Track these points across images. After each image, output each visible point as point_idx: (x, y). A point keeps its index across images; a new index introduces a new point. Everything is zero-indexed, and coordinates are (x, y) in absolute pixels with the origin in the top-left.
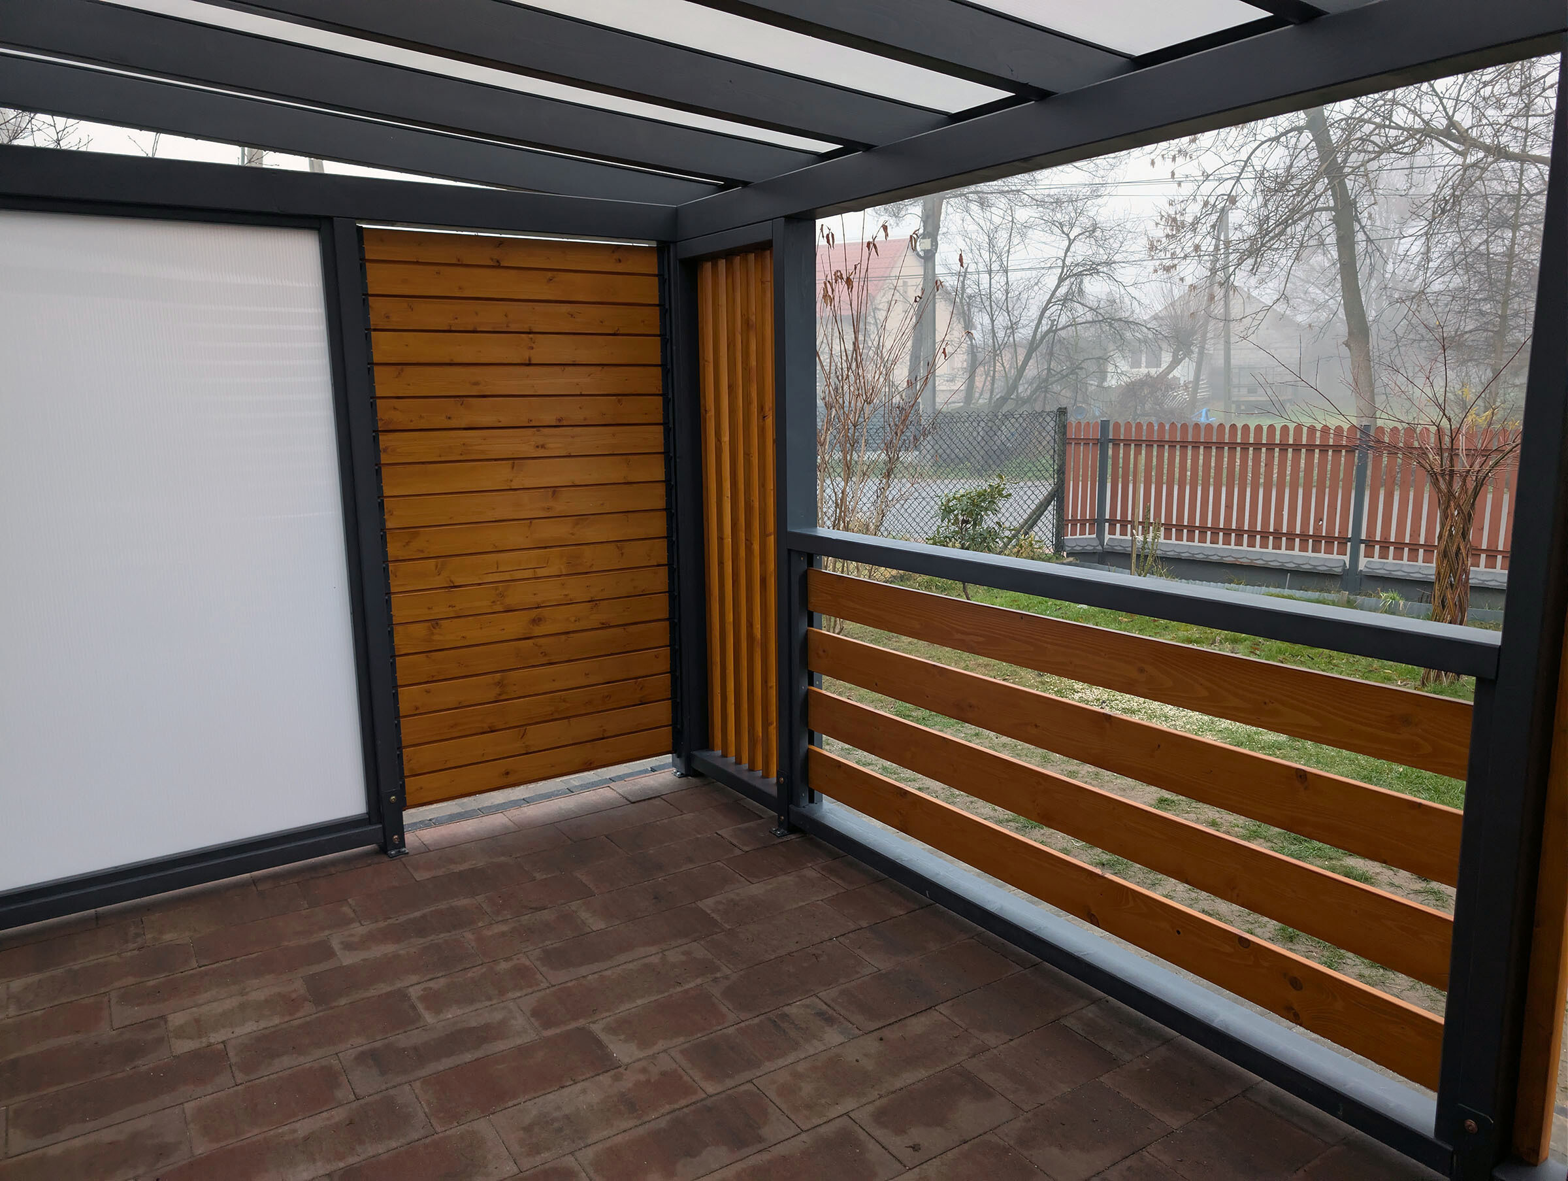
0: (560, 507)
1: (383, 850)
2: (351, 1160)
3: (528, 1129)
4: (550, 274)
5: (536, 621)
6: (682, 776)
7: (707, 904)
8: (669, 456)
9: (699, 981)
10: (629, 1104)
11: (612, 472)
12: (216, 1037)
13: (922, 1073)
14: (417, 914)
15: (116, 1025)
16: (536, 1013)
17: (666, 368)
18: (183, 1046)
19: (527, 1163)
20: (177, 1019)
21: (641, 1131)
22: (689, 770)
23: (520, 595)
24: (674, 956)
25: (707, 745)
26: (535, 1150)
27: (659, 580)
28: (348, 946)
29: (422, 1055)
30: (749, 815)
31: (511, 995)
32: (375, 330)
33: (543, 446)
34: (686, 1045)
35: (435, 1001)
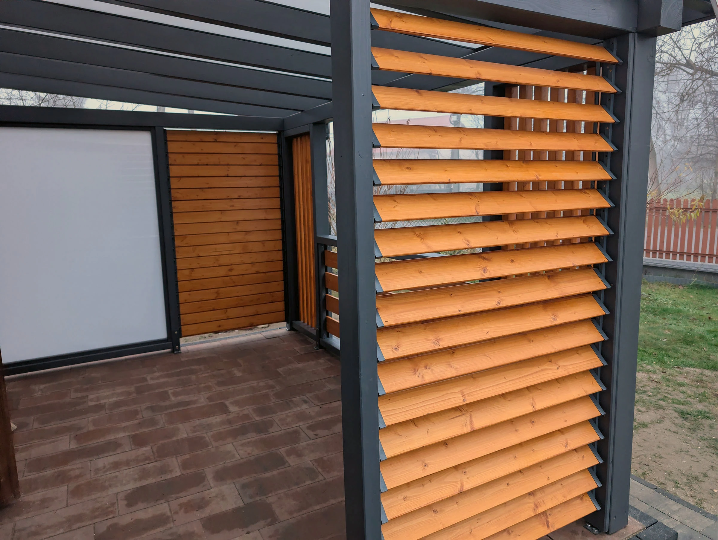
0: (239, 228)
1: (173, 352)
2: (137, 432)
3: (195, 427)
4: (235, 144)
5: (231, 270)
6: (289, 330)
7: (280, 370)
8: (282, 209)
9: (267, 391)
10: (230, 422)
11: (261, 215)
12: (102, 402)
13: (329, 417)
14: (178, 370)
15: (72, 398)
16: (208, 398)
17: (281, 177)
18: (91, 404)
19: (191, 435)
20: (91, 397)
21: (230, 428)
22: (291, 328)
23: (223, 260)
24: (262, 384)
25: (299, 319)
26: (195, 432)
27: (279, 256)
28: (152, 379)
29: (167, 408)
30: (309, 343)
31: (202, 393)
32: (171, 165)
33: (233, 206)
34: (255, 408)
35: (175, 394)
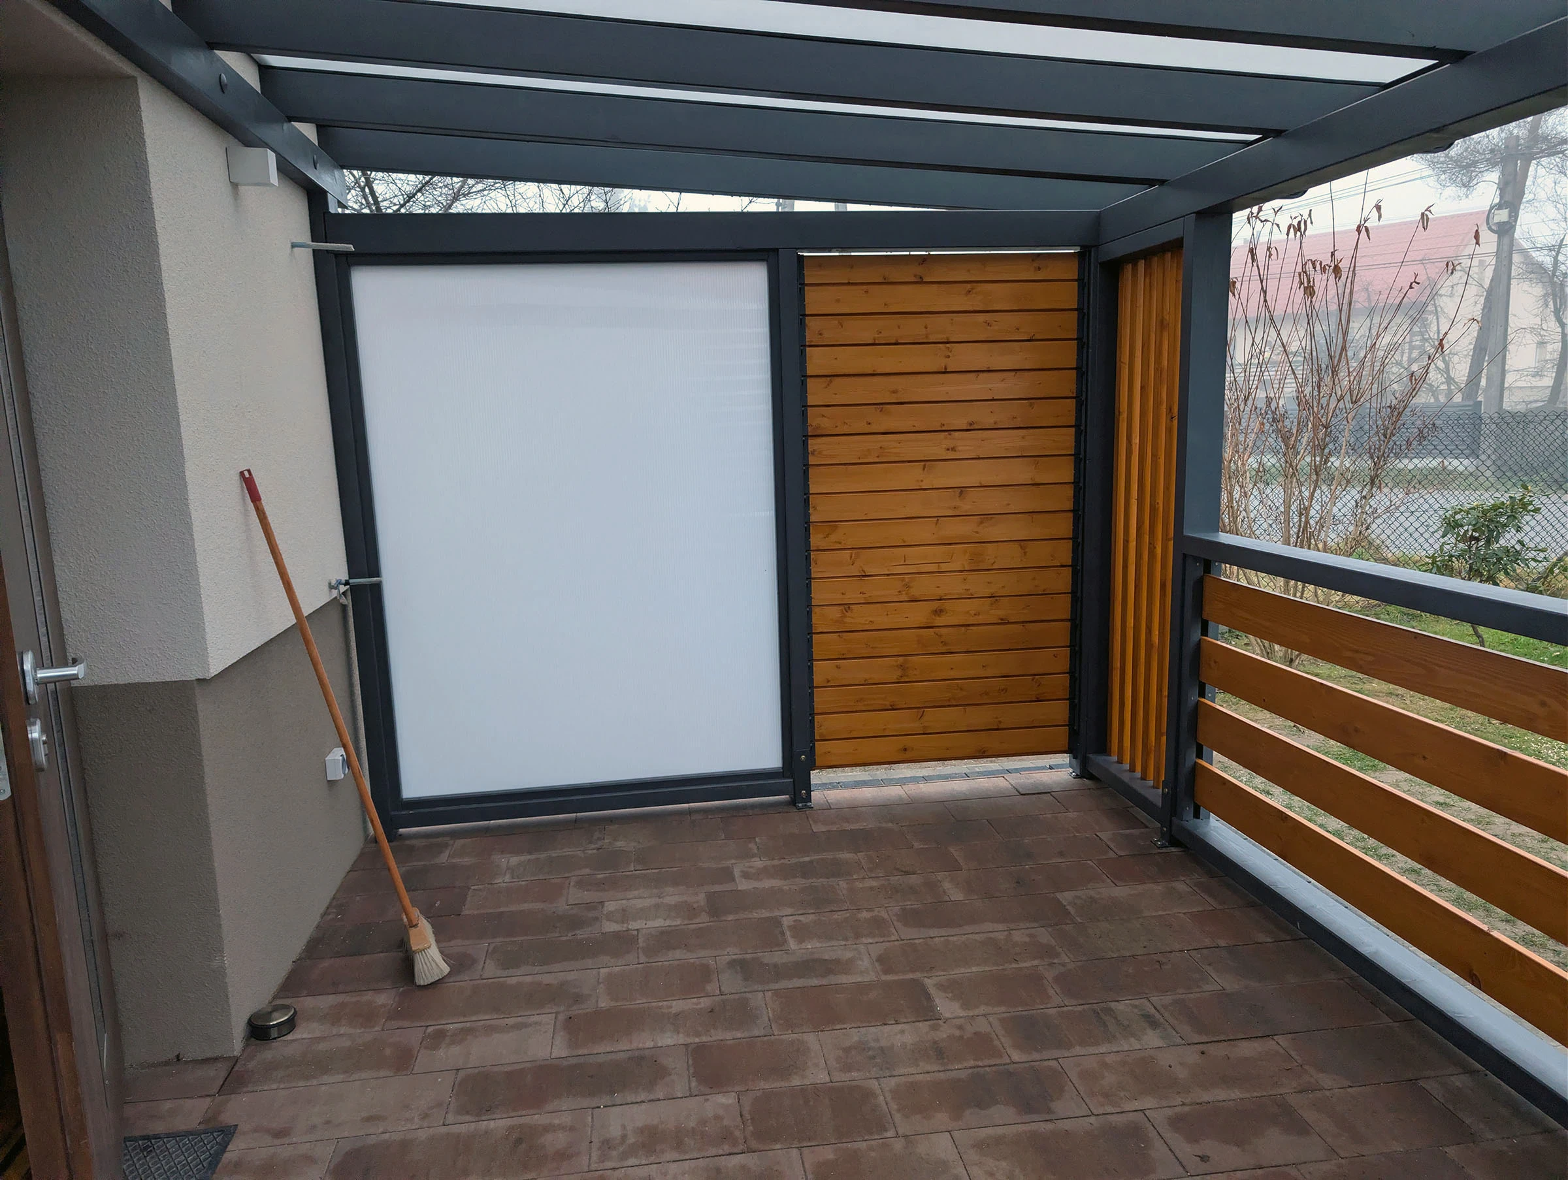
0: (966, 506)
3: (847, 1050)
4: (969, 286)
5: (938, 612)
6: (1077, 777)
7: (1066, 897)
8: (1079, 459)
9: (1036, 963)
10: (939, 1052)
11: (1022, 472)
12: (634, 925)
13: (1236, 1094)
14: (807, 859)
15: (571, 901)
16: (881, 959)
17: (1081, 372)
18: (611, 927)
19: (839, 1077)
20: (610, 906)
21: (942, 1076)
22: (1084, 773)
23: (924, 587)
24: (1019, 937)
25: (1104, 749)
26: (847, 1068)
27: (1062, 581)
28: (746, 875)
29: (779, 972)
30: (1136, 823)
31: (864, 940)
32: (810, 346)
33: (953, 449)
34: (1005, 1015)
35: (801, 932)
